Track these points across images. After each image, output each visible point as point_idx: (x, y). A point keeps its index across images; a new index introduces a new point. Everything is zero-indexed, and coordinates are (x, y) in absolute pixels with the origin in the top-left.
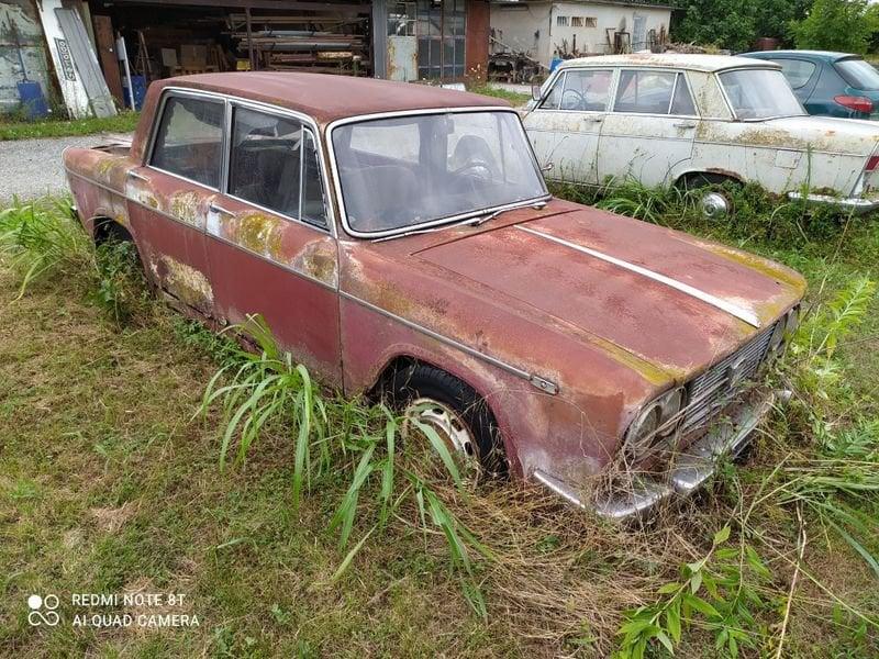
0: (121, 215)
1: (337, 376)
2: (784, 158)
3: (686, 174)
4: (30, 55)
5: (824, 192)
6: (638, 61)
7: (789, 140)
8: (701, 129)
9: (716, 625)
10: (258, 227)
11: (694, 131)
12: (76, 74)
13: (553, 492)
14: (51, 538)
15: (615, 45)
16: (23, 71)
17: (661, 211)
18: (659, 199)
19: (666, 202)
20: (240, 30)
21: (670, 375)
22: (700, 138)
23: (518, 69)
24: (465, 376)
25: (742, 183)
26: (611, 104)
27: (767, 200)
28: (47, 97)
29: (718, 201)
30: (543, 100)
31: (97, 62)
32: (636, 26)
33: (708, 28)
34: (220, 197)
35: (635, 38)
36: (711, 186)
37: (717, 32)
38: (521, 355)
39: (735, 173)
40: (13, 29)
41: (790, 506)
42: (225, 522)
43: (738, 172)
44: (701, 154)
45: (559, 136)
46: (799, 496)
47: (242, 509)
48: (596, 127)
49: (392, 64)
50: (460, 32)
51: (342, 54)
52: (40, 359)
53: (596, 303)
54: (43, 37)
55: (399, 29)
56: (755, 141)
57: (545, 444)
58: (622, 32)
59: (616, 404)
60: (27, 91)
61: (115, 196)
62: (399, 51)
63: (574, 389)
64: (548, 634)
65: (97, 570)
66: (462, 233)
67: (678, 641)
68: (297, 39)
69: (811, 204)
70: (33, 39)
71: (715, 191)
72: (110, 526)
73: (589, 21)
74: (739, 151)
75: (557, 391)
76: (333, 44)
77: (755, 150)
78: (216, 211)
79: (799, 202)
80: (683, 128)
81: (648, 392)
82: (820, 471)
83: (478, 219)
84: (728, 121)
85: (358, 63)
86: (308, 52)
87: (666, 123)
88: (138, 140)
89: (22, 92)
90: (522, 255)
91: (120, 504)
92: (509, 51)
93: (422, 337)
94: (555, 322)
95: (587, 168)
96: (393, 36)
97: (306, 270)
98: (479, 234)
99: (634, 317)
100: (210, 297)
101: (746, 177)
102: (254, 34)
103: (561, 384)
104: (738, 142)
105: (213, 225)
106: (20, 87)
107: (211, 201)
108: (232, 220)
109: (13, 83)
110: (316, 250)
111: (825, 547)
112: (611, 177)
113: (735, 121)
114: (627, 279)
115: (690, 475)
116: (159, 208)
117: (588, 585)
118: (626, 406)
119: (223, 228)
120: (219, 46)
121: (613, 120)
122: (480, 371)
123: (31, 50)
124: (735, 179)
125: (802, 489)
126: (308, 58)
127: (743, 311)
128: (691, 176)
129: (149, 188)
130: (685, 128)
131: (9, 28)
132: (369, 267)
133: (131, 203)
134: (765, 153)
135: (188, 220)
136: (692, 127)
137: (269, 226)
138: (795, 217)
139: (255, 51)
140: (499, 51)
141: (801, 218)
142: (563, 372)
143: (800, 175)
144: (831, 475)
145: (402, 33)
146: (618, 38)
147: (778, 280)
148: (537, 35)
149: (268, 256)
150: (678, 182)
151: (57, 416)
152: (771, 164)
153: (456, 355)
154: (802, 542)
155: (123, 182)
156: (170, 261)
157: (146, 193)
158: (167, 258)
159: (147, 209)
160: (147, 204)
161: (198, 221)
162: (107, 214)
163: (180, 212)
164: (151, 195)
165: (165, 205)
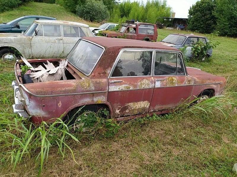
0: (100, 100)
10: (173, 80)
26: (62, 35)
78: (159, 80)
93: (208, 85)
97: (187, 84)
100: (148, 106)
105: (158, 85)
107: (154, 79)
108: (165, 81)
110: (188, 79)
116: (131, 88)
119: (162, 84)
121: (66, 39)
137: (175, 78)
155: (106, 87)
156: (131, 104)
157: (123, 86)
158: (130, 104)
159: (124, 91)
160: (124, 89)
161: (151, 86)
162: (86, 104)
163: (143, 86)
164: (127, 85)
165: (135, 86)
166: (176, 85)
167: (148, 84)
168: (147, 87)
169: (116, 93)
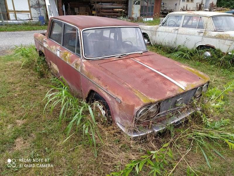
0: (43, 50)
1: (81, 94)
2: (228, 42)
3: (200, 46)
4: (42, 9)
6: (190, 13)
7: (230, 37)
8: (205, 33)
9: (153, 168)
10: (66, 55)
11: (203, 33)
12: (52, 14)
13: (120, 128)
14: (6, 126)
15: (199, 7)
16: (40, 13)
17: (192, 56)
18: (192, 52)
19: (194, 53)
20: (93, 3)
21: (150, 101)
22: (204, 36)
24: (103, 96)
25: (215, 49)
26: (181, 25)
27: (222, 54)
28: (45, 20)
29: (208, 54)
30: (164, 23)
31: (57, 11)
32: (206, 2)
33: (229, 3)
34: (61, 47)
35: (205, 6)
36: (206, 49)
37: (231, 4)
38: (114, 92)
39: (213, 46)
40: (38, 3)
41: (190, 140)
42: (44, 127)
43: (214, 46)
44: (204, 40)
45: (166, 34)
46: (193, 138)
47: (49, 124)
48: (177, 31)
49: (133, 12)
50: (153, 4)
51: (120, 10)
52: (19, 84)
53: (140, 80)
54: (45, 5)
55: (136, 3)
56: (220, 37)
57: (119, 116)
58: (202, 4)
59: (133, 107)
60: (41, 18)
61: (42, 46)
62: (135, 9)
63: (124, 102)
64: (109, 164)
65: (12, 134)
66: (115, 59)
67: (140, 170)
68: (108, 6)
70: (43, 5)
71: (208, 51)
72: (20, 124)
74: (215, 40)
75: (121, 102)
76: (118, 7)
77: (219, 40)
78: (59, 50)
79: (231, 55)
80: (200, 33)
81: (142, 105)
82: (202, 131)
83: (120, 56)
84: (213, 31)
85: (124, 12)
86: (111, 9)
87: (196, 31)
88: (47, 32)
89: (40, 19)
90: (127, 66)
91: (23, 119)
92: (168, 9)
93: (95, 85)
94: (126, 84)
95: (173, 43)
96: (134, 5)
97: (74, 66)
98: (119, 60)
99: (149, 85)
100: (59, 72)
101: (217, 47)
102: (97, 4)
103: (122, 101)
104: (215, 37)
105: (58, 54)
106: (39, 17)
107: (58, 48)
108: (62, 53)
109: (38, 16)
110: (77, 62)
111: (195, 152)
112: (180, 46)
113: (215, 31)
114: (153, 74)
115: (157, 128)
116: (49, 49)
117: (123, 153)
118: (135, 108)
119: (60, 55)
120: (89, 7)
121: (181, 30)
122: (106, 96)
123: (42, 8)
124: (213, 48)
125: (195, 136)
126: (111, 11)
127: (183, 85)
128: (201, 46)
129: (48, 44)
130: (201, 33)
131: (37, 2)
132: (86, 66)
133: (44, 48)
134: (222, 41)
135: (54, 52)
136: (202, 33)
137: (68, 55)
138: (229, 60)
139: (97, 9)
140: (165, 9)
141: (231, 60)
142: (122, 98)
144: (206, 133)
145: (137, 4)
146: (200, 5)
147: (200, 78)
148: (176, 5)
149: (68, 63)
150: (198, 48)
151: (18, 98)
152: (224, 44)
153: (102, 91)
154: (189, 149)
161: (56, 53)
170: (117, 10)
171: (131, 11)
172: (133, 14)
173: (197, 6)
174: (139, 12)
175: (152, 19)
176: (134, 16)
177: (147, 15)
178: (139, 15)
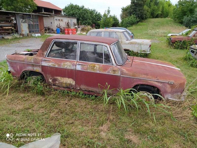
0: (37, 69)
2: (136, 46)
5: (144, 51)
6: (107, 30)
7: (137, 43)
8: (121, 42)
10: (94, 66)
13: (174, 100)
23: (48, 30)
25: (130, 51)
32: (71, 21)
35: (71, 24)
38: (166, 79)
39: (129, 49)
50: (37, 22)
51: (9, 28)
57: (170, 93)
58: (68, 23)
61: (36, 65)
62: (24, 27)
69: (142, 53)
73: (62, 20)
76: (7, 25)
78: (80, 65)
79: (140, 53)
93: (143, 80)
96: (22, 23)
97: (111, 73)
100: (74, 84)
103: (174, 82)
107: (76, 63)
108: (85, 66)
110: (113, 69)
113: (127, 40)
116: (57, 66)
119: (82, 68)
132: (127, 70)
134: (133, 46)
137: (97, 66)
143: (140, 49)
145: (24, 22)
148: (51, 23)
152: (135, 47)
153: (152, 82)
155: (40, 62)
156: (59, 78)
157: (51, 63)
158: (57, 77)
159: (51, 67)
160: (51, 66)
161: (73, 68)
162: (30, 70)
163: (66, 66)
164: (53, 64)
165: (59, 65)
166: (98, 72)
167: (70, 66)
168: (69, 68)
169: (46, 67)
170: (7, 28)
171: (20, 28)
172: (22, 31)
173: (66, 24)
174: (28, 29)
175: (39, 35)
176: (24, 33)
177: (34, 32)
178: (28, 32)
